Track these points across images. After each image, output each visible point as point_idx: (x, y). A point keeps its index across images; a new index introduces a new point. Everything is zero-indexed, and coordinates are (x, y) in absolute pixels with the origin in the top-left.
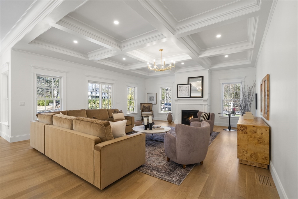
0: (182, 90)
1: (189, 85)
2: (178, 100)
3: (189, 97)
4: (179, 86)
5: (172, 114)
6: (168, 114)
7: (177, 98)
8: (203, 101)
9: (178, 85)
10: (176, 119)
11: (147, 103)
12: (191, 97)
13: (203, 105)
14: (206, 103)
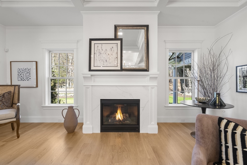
0: (102, 52)
1: (119, 42)
2: (92, 75)
3: (119, 68)
4: (93, 42)
5: (76, 111)
6: (65, 112)
7: (90, 70)
8: (151, 78)
9: (91, 40)
10: (88, 123)
11: (11, 85)
12: (122, 70)
13: (150, 88)
14: (154, 83)
